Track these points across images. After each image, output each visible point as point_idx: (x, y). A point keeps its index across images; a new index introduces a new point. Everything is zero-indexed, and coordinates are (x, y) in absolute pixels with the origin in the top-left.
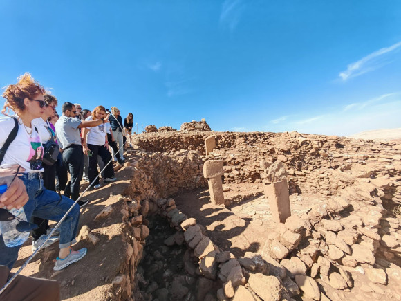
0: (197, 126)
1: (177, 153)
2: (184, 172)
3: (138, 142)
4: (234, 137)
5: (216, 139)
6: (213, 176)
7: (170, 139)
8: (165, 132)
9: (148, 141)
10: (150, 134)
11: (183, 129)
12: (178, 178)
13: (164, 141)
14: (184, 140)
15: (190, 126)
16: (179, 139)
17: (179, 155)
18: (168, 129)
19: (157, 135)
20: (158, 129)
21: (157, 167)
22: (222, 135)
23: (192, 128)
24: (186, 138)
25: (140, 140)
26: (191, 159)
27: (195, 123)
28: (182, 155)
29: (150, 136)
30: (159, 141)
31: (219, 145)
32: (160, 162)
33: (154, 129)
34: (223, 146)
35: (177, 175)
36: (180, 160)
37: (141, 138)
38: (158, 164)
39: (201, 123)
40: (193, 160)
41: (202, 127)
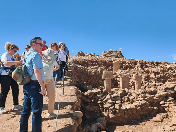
0: (113, 54)
1: (92, 67)
2: (95, 77)
3: (73, 61)
4: (136, 64)
5: (122, 64)
6: (107, 79)
7: (91, 61)
8: (90, 56)
9: (78, 61)
10: (80, 57)
11: (102, 55)
12: (91, 80)
13: (88, 62)
14: (100, 62)
15: (108, 54)
16: (97, 61)
17: (93, 69)
18: (92, 55)
19: (84, 58)
20: (85, 55)
21: (82, 72)
22: (127, 61)
23: (109, 55)
24: (101, 61)
25: (74, 60)
26: (99, 71)
27: (112, 51)
28: (95, 69)
29: (80, 58)
30: (84, 61)
31: (124, 68)
32: (83, 70)
33: (82, 54)
34: (126, 68)
35: (91, 78)
36: (93, 71)
37: (74, 59)
38: (82, 71)
39: (117, 51)
40: (100, 72)
41: (116, 55)
